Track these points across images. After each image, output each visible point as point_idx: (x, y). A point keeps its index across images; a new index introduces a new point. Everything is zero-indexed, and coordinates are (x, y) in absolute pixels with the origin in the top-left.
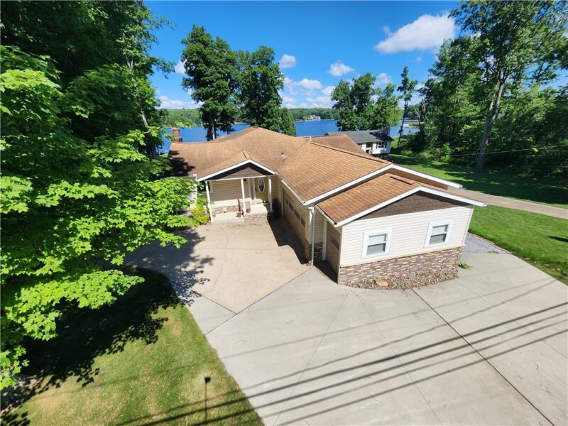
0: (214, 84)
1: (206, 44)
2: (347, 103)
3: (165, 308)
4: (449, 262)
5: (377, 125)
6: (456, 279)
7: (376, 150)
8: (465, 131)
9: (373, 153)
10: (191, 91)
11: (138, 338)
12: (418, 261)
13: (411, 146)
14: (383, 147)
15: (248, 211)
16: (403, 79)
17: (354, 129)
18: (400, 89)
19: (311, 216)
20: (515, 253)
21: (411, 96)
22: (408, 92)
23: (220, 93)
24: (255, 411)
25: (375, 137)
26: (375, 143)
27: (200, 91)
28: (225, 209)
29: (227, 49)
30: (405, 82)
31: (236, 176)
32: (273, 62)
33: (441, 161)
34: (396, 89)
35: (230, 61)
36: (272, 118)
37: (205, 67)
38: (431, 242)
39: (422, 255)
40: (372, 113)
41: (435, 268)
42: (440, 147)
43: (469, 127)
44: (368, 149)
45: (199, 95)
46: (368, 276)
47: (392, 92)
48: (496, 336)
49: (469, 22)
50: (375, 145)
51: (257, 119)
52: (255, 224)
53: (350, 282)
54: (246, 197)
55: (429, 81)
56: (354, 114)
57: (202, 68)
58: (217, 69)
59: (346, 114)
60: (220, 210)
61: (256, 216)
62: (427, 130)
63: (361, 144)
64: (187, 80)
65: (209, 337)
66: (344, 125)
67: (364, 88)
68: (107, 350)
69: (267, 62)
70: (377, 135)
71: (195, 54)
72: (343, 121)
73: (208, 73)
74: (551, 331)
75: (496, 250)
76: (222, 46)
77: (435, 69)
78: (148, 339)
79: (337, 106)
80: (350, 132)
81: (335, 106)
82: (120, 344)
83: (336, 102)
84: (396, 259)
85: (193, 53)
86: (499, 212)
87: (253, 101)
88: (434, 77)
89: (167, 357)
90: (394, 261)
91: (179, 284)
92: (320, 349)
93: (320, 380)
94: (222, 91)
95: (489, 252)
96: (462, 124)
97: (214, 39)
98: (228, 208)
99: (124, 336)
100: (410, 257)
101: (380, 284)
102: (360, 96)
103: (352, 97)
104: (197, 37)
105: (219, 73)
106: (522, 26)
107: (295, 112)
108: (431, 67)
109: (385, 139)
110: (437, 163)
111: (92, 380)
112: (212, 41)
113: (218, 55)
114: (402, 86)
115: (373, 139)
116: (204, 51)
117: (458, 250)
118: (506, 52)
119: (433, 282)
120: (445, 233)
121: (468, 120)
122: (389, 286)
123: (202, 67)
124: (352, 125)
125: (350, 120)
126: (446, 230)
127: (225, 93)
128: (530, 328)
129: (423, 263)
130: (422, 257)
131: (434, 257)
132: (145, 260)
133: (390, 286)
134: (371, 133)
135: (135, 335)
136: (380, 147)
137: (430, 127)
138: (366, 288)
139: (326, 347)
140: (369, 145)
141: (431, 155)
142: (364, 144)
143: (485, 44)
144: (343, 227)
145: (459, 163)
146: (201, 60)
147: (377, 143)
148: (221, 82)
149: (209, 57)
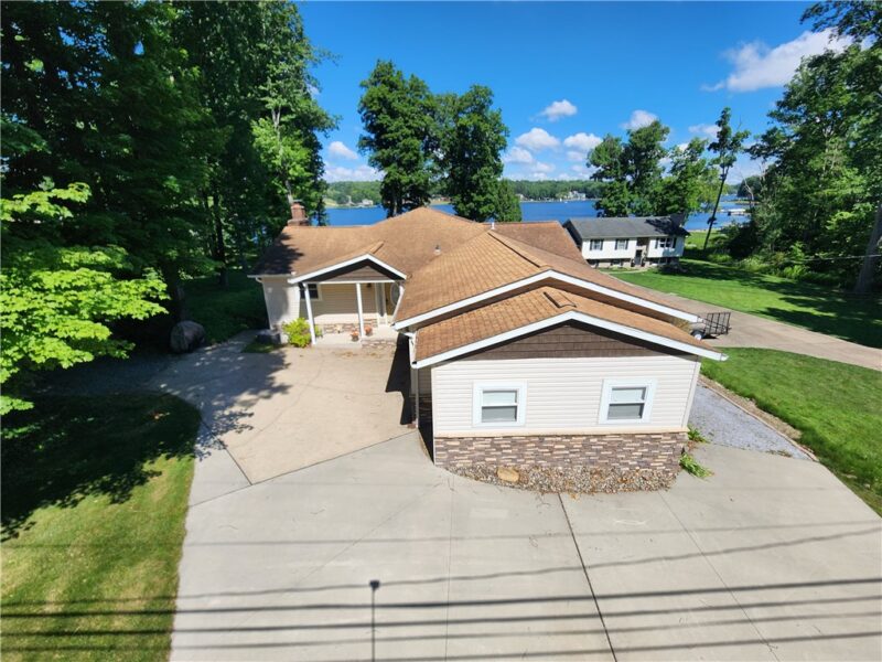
0: (400, 144)
1: (393, 86)
2: (613, 172)
3: (168, 458)
4: (655, 457)
5: (668, 209)
6: (662, 492)
7: (655, 250)
8: (839, 222)
9: (650, 256)
10: (369, 153)
11: (104, 494)
12: (586, 446)
13: (728, 248)
14: (668, 246)
15: (369, 333)
16: (720, 129)
17: (625, 215)
18: (714, 146)
20: (827, 460)
21: (735, 160)
22: (728, 153)
23: (408, 156)
24: (173, 636)
25: (652, 228)
26: (653, 238)
27: (379, 153)
28: (339, 328)
29: (424, 92)
30: (723, 135)
31: (348, 279)
32: (491, 108)
33: (784, 276)
34: (707, 146)
35: (430, 110)
36: (483, 195)
37: (389, 118)
38: (610, 415)
39: (595, 436)
40: (659, 189)
41: (626, 464)
42: (785, 251)
43: (847, 215)
44: (640, 248)
45: (377, 159)
46: (488, 459)
47: (700, 152)
48: (666, 612)
50: (653, 243)
51: (463, 197)
52: (374, 354)
53: (454, 464)
54: (364, 311)
55: (770, 133)
56: (625, 190)
57: (384, 122)
58: (406, 122)
59: (611, 189)
60: (331, 328)
61: (380, 342)
62: (762, 219)
63: (628, 240)
64: (365, 139)
65: (191, 512)
66: (606, 207)
67: (644, 146)
68: (59, 502)
69: (480, 109)
70: (657, 225)
71: (375, 101)
72: (605, 201)
73: (392, 128)
74: (805, 628)
75: (790, 450)
76: (417, 88)
77: (780, 111)
78: (116, 497)
79: (598, 176)
80: (616, 219)
81: (595, 176)
82: (79, 496)
83: (594, 169)
84: (541, 438)
85: (373, 100)
86: (864, 378)
87: (458, 168)
88: (779, 125)
89: (121, 528)
90: (537, 439)
91: (209, 428)
92: (333, 563)
93: (298, 612)
94: (410, 154)
95: (772, 452)
96: (835, 208)
97: (407, 77)
98: (344, 325)
99: (91, 487)
100: (567, 436)
101: (502, 476)
102: (638, 161)
103: (624, 163)
104: (383, 77)
105: (410, 127)
107: (543, 187)
108: (773, 109)
109: (673, 233)
110: (774, 279)
111: (16, 535)
112: (403, 82)
113: (409, 102)
114: (717, 141)
115: (650, 230)
116: (388, 96)
117: (673, 438)
119: (611, 489)
120: (642, 402)
121: (848, 203)
122: (519, 482)
123: (384, 119)
124: (619, 208)
125: (617, 199)
126: (643, 398)
127: (414, 158)
128: (756, 613)
129: (598, 451)
130: (595, 440)
131: (622, 444)
132: (163, 386)
133: (521, 483)
134: (648, 221)
135: (105, 488)
136: (662, 246)
137: (768, 211)
138: (477, 479)
139: (344, 564)
140: (643, 241)
141: (764, 265)
142: (633, 239)
144: (433, 370)
145: (819, 282)
146: (384, 110)
147: (657, 239)
148: (410, 141)
149: (396, 105)
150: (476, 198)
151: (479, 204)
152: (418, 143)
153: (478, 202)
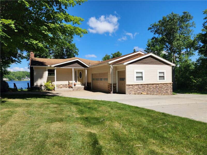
4: (168, 90)
12: (156, 87)
15: (75, 85)
19: (111, 70)
31: (70, 67)
38: (159, 79)
39: (157, 84)
46: (138, 91)
49: (156, 31)
53: (131, 93)
61: (79, 88)
77: (146, 50)
90: (147, 85)
98: (63, 85)
100: (153, 84)
101: (143, 93)
106: (176, 33)
108: (145, 50)
117: (170, 85)
118: (172, 42)
120: (164, 76)
129: (158, 89)
131: (162, 87)
143: (164, 37)
144: (126, 66)
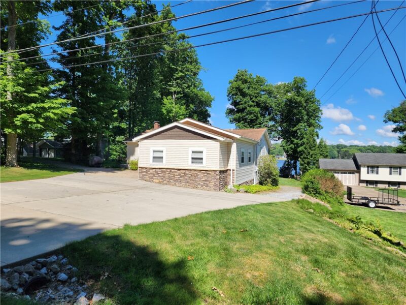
0: (246, 111)
1: (245, 81)
10: (230, 117)
23: (249, 117)
27: (235, 116)
29: (264, 83)
37: (241, 97)
39: (188, 170)
41: (200, 184)
45: (234, 119)
58: (251, 99)
71: (234, 89)
73: (243, 102)
76: (260, 81)
84: (171, 170)
85: (233, 88)
90: (169, 170)
94: (252, 116)
97: (254, 76)
100: (179, 170)
105: (253, 102)
112: (252, 79)
116: (241, 86)
117: (215, 173)
123: (239, 98)
127: (254, 118)
130: (188, 172)
131: (197, 175)
146: (239, 93)
148: (252, 108)
149: (246, 90)
150: (295, 141)
151: (297, 146)
152: (257, 109)
153: (297, 144)
